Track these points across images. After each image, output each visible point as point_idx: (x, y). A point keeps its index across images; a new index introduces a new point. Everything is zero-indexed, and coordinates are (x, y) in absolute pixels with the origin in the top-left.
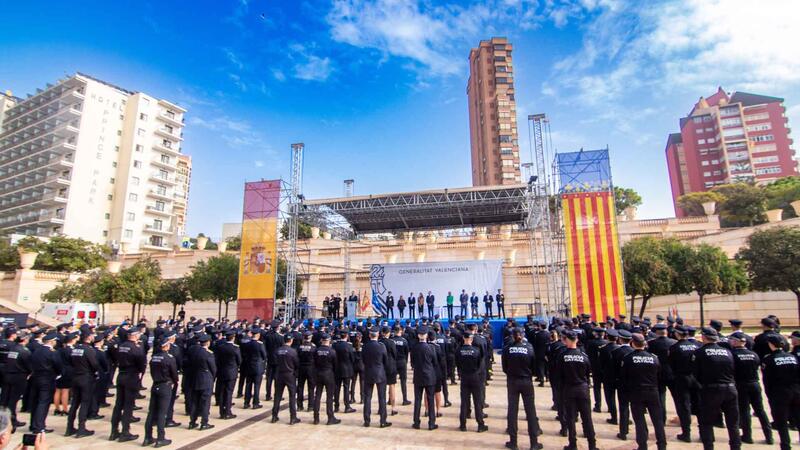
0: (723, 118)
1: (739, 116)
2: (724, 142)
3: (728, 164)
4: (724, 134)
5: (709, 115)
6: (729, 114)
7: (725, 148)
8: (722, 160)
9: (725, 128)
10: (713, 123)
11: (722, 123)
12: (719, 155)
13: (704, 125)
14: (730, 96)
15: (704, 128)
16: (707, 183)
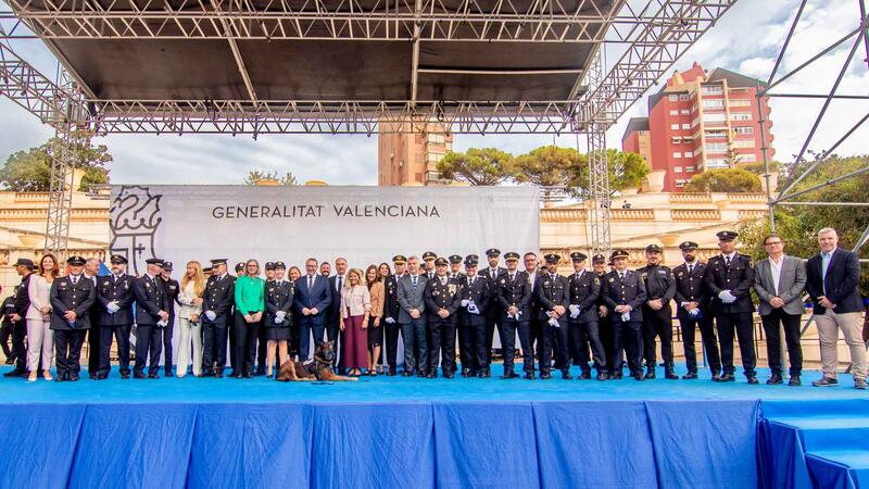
0: (703, 97)
1: (723, 96)
2: (703, 128)
3: (705, 158)
4: (705, 118)
5: (687, 92)
6: (712, 93)
7: (704, 136)
8: (696, 153)
9: (706, 111)
10: (691, 103)
11: (703, 104)
12: (694, 145)
13: (679, 106)
14: (707, 75)
15: (679, 109)
16: (678, 181)
